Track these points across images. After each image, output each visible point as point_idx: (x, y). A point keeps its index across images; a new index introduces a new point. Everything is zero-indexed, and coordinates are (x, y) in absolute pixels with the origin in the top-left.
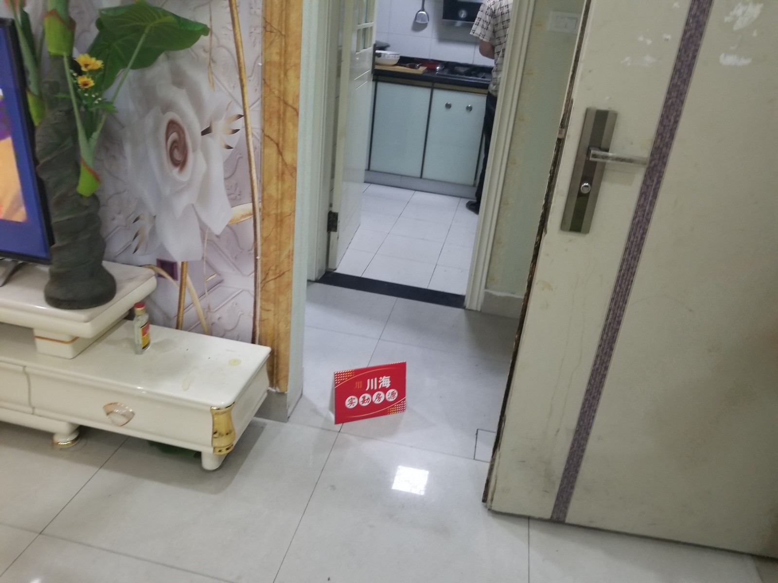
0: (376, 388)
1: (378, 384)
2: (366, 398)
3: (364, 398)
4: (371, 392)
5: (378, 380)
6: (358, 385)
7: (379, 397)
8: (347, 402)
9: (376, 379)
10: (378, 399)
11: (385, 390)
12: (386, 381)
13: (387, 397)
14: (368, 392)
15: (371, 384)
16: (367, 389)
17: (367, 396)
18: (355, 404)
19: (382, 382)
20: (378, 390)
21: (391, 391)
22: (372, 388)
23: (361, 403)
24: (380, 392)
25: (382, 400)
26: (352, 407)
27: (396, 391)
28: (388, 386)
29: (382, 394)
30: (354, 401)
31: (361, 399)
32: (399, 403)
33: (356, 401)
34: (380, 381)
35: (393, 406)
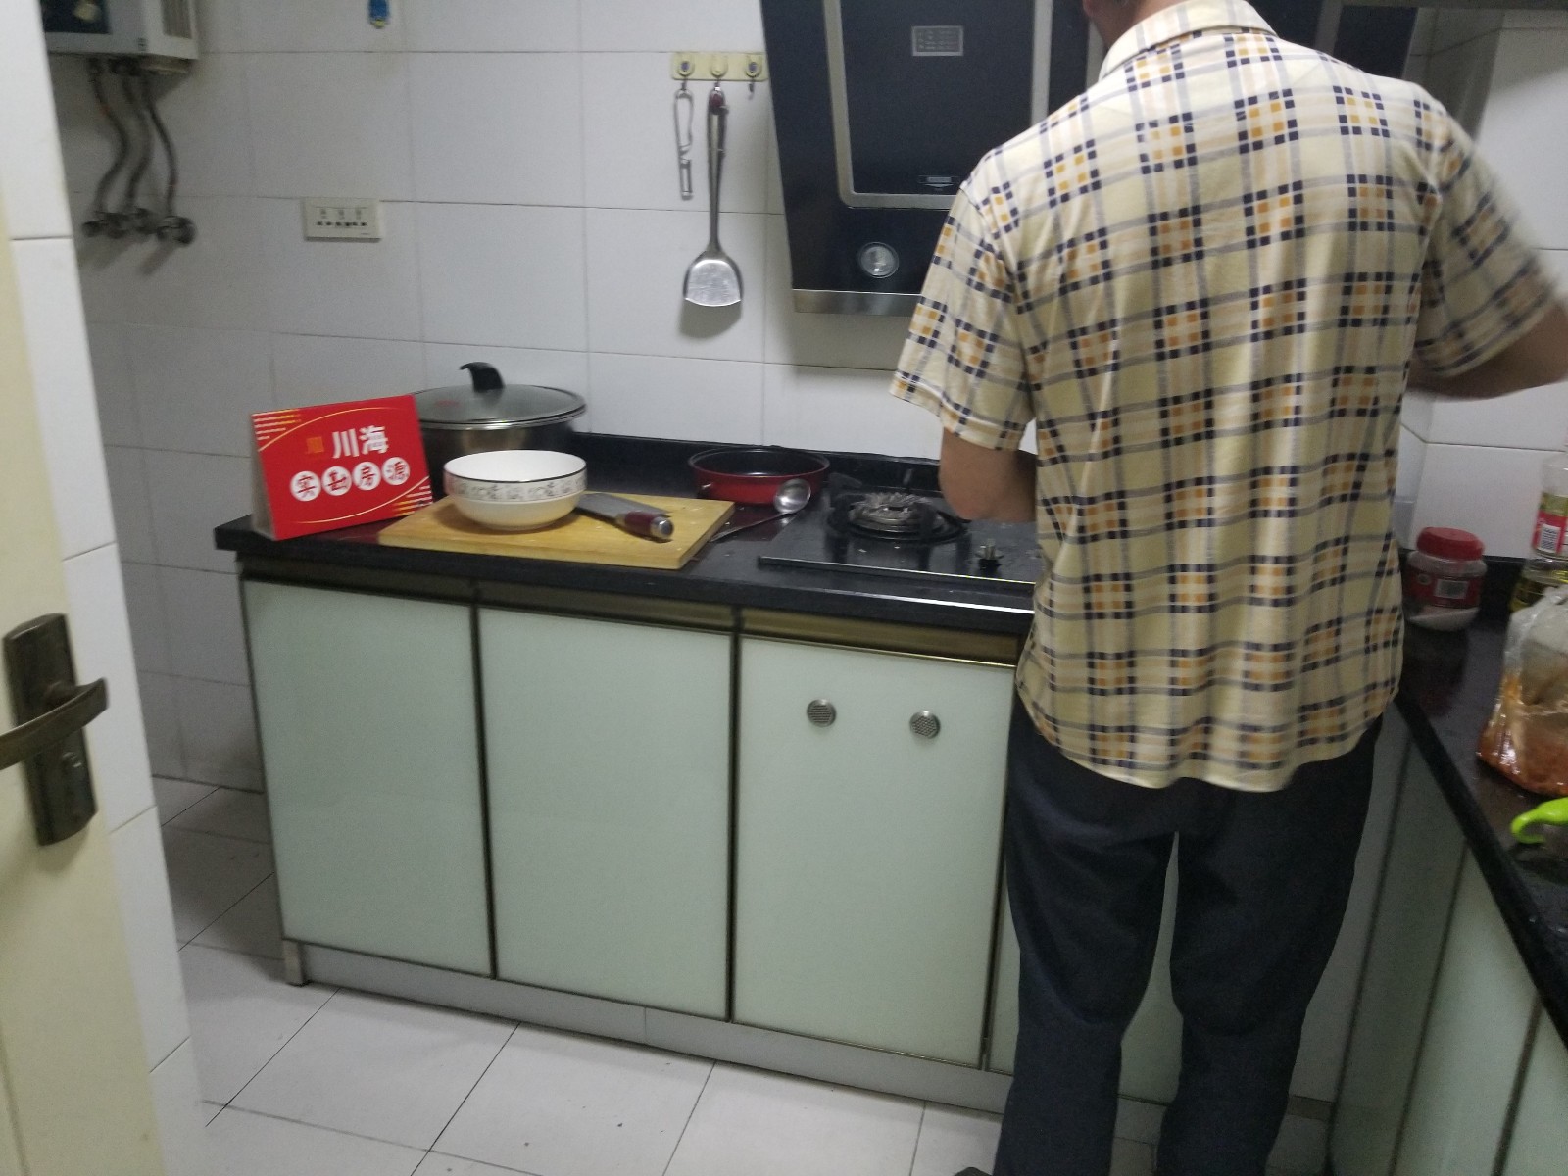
0: (356, 454)
1: (360, 444)
2: (339, 478)
3: (333, 475)
4: (349, 463)
5: (358, 434)
6: (315, 445)
7: (367, 475)
8: (295, 487)
9: (352, 432)
10: (366, 478)
11: (378, 459)
12: (376, 439)
13: (387, 476)
14: (338, 462)
15: (344, 442)
16: (337, 455)
17: (341, 472)
18: (316, 492)
19: (367, 440)
20: (362, 458)
21: (393, 461)
22: (348, 453)
23: (328, 489)
24: (368, 464)
25: (376, 482)
26: (308, 497)
27: (404, 463)
28: (383, 449)
29: (374, 469)
30: (311, 483)
31: (327, 480)
32: (417, 490)
33: (315, 482)
34: (362, 438)
35: (404, 499)
